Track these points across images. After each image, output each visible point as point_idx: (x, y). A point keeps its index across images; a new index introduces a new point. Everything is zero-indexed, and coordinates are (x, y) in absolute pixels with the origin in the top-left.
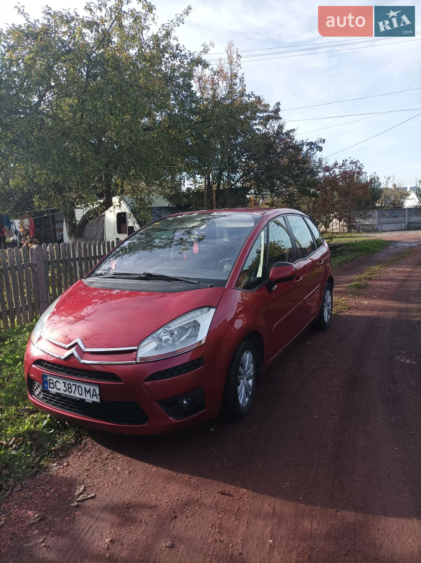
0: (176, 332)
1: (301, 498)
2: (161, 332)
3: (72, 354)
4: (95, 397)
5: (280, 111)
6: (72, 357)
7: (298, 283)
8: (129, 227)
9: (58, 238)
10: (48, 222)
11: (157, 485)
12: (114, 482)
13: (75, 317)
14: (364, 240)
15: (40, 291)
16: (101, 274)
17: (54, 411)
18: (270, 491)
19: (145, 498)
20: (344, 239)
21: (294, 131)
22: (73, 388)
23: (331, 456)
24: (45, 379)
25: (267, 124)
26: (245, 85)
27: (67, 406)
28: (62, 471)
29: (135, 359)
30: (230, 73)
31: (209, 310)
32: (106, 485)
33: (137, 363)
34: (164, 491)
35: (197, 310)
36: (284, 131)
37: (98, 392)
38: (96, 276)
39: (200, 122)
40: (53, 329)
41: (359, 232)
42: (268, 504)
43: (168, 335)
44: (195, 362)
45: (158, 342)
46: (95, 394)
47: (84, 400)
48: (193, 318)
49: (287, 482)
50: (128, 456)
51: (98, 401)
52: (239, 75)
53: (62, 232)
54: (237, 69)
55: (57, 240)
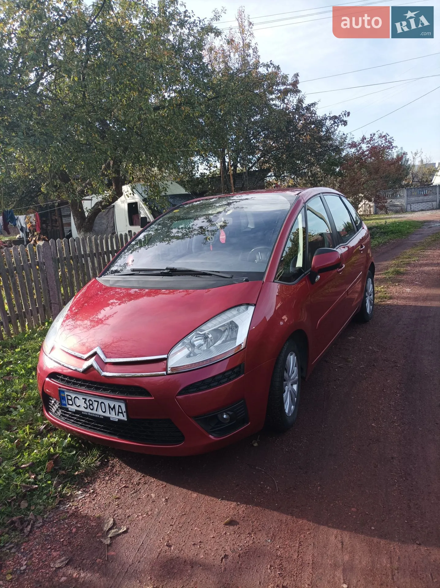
0: (210, 336)
1: (373, 528)
2: (193, 337)
3: (91, 366)
4: (121, 415)
5: (298, 83)
6: (91, 368)
7: (340, 271)
8: (142, 218)
9: (67, 234)
10: (54, 217)
11: (200, 516)
12: (149, 513)
13: (91, 321)
14: (395, 221)
15: (50, 292)
16: (116, 271)
17: (75, 430)
18: (335, 520)
19: (188, 533)
20: (371, 222)
21: (315, 104)
22: (95, 404)
23: (399, 473)
24: (62, 395)
25: (285, 98)
26: (259, 56)
27: (89, 424)
28: (88, 500)
29: (166, 369)
30: (242, 44)
31: (247, 309)
32: (140, 517)
33: (167, 374)
34: (209, 522)
35: (233, 309)
36: (304, 106)
37: (124, 409)
38: (112, 273)
39: (214, 98)
40: (68, 336)
41: (387, 213)
42: (334, 536)
43: (201, 339)
44: (235, 370)
45: (190, 349)
46: (120, 411)
47: (109, 418)
48: (230, 318)
49: (353, 507)
50: (163, 481)
51: (125, 419)
52: (253, 44)
53: (70, 227)
54: (250, 38)
55: (66, 235)
